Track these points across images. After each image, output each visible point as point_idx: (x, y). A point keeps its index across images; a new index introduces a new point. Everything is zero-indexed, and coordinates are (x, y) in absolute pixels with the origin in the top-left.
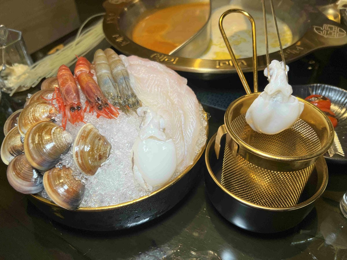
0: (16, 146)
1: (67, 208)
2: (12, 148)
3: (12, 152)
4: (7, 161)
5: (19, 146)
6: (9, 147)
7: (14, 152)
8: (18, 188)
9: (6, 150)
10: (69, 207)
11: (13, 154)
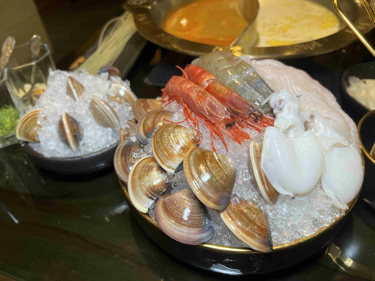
0: (154, 186)
1: (266, 250)
2: (149, 190)
3: (150, 195)
4: (145, 208)
5: (158, 186)
6: (144, 190)
7: (154, 194)
8: (185, 239)
9: (141, 194)
10: (268, 249)
11: (153, 197)
